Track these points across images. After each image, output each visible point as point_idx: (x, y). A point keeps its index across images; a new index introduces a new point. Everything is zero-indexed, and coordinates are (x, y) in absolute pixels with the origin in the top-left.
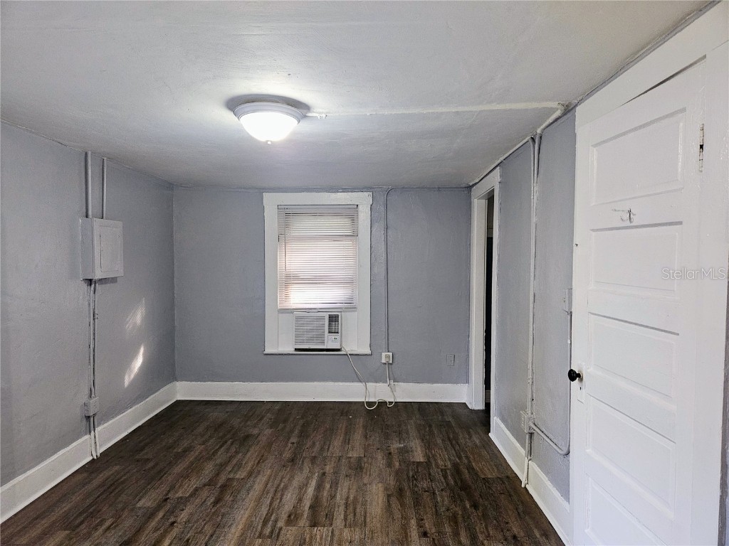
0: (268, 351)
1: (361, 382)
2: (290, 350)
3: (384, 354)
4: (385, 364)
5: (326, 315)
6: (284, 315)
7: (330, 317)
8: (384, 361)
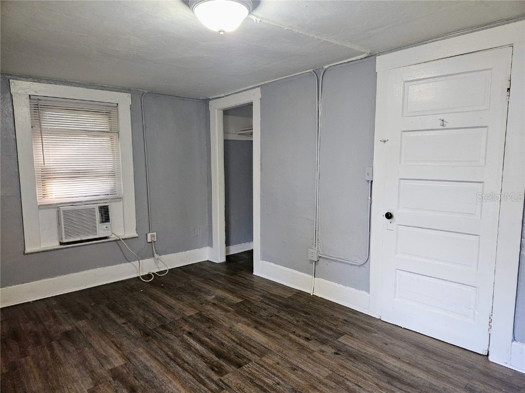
0: (28, 250)
1: (129, 262)
2: (55, 244)
3: (149, 235)
4: (151, 242)
5: (96, 207)
6: (44, 211)
7: (101, 208)
8: (149, 240)
